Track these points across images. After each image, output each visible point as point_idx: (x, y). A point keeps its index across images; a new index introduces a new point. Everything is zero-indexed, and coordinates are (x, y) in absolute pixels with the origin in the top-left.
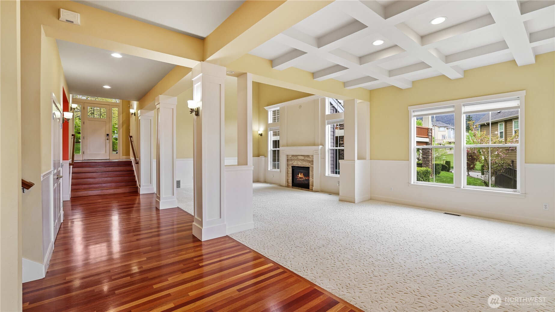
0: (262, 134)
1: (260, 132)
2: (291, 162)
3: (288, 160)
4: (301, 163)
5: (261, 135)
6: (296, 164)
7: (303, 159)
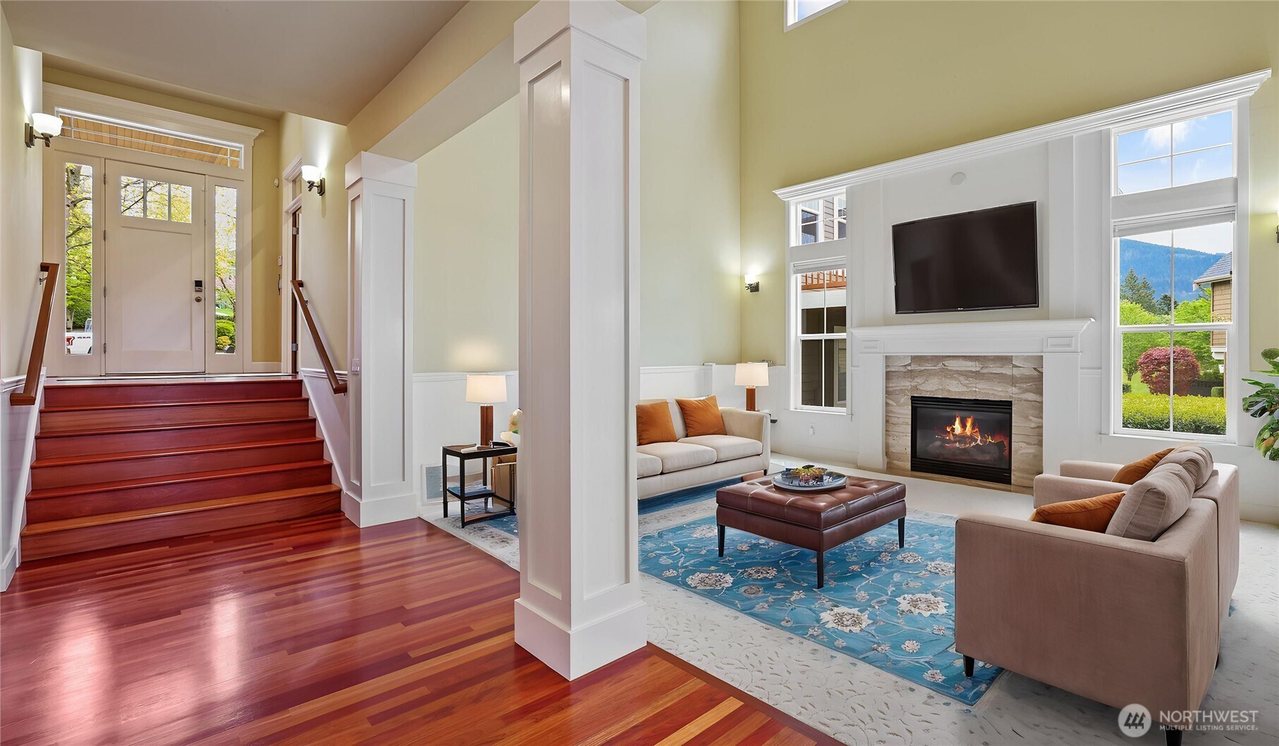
0: (758, 284)
1: (751, 279)
2: (908, 384)
3: (889, 375)
4: (964, 385)
5: (755, 288)
6: (932, 387)
7: (974, 370)
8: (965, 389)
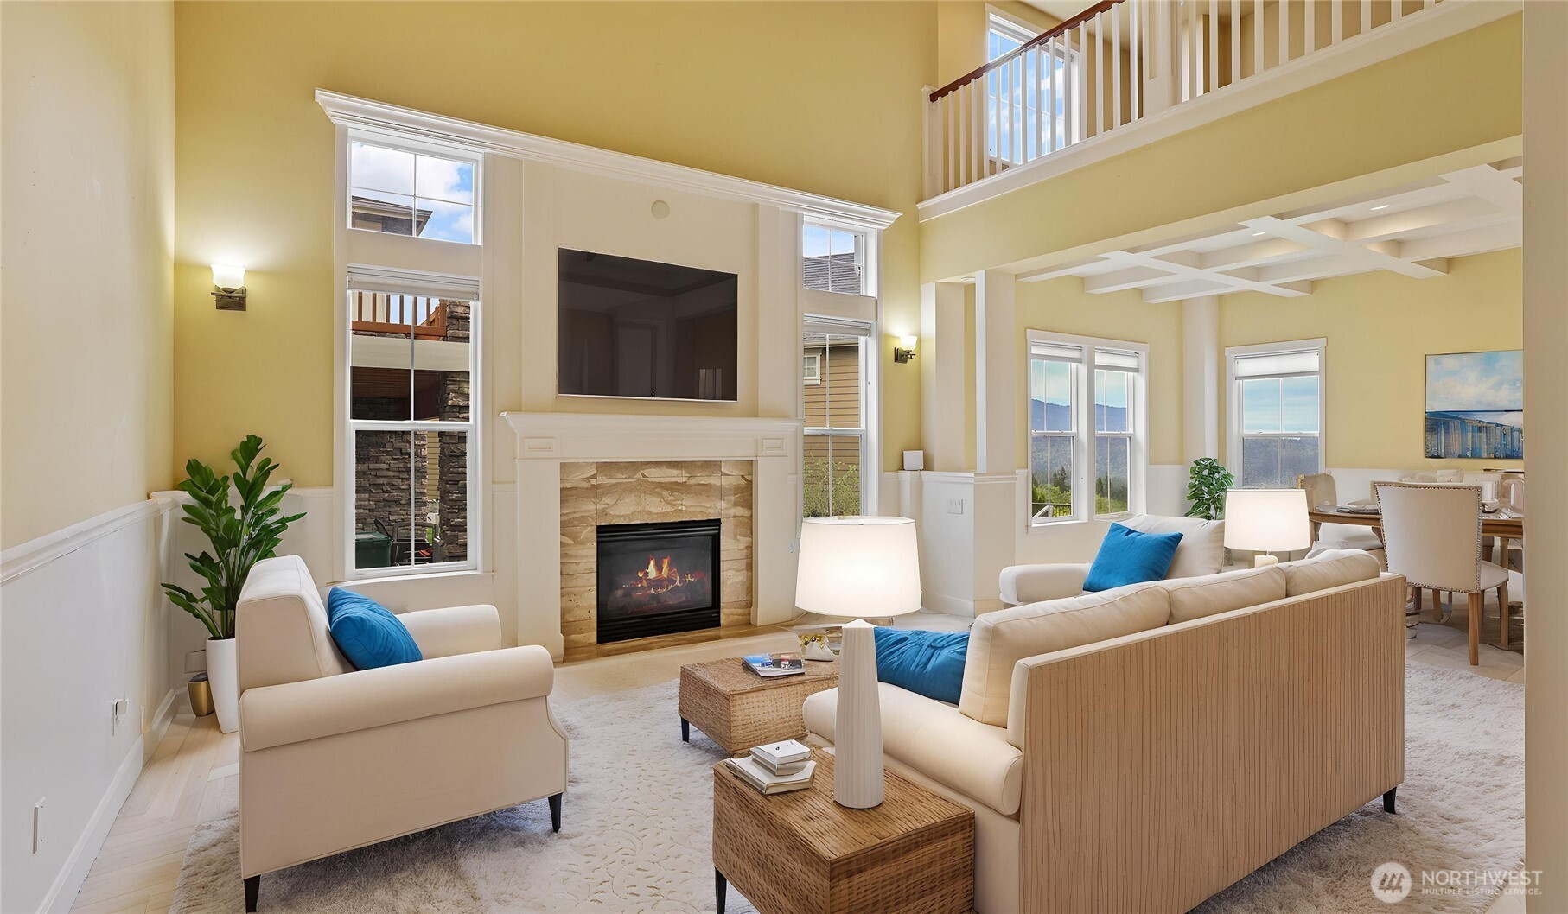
1: (226, 280)
2: (592, 507)
3: (566, 495)
4: (668, 503)
5: (231, 301)
6: (626, 511)
7: (679, 480)
8: (669, 508)
